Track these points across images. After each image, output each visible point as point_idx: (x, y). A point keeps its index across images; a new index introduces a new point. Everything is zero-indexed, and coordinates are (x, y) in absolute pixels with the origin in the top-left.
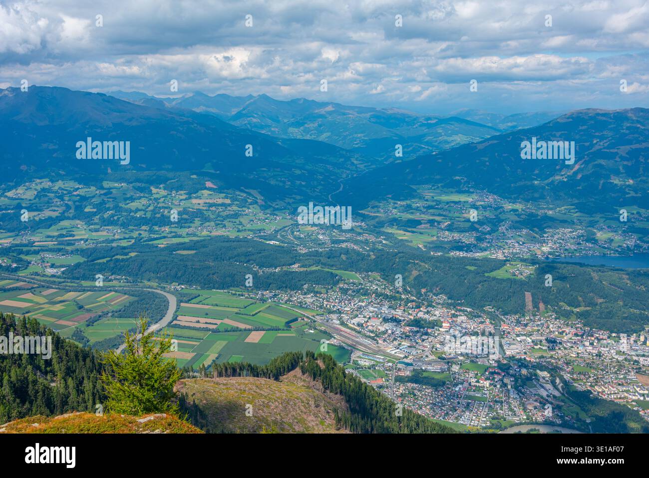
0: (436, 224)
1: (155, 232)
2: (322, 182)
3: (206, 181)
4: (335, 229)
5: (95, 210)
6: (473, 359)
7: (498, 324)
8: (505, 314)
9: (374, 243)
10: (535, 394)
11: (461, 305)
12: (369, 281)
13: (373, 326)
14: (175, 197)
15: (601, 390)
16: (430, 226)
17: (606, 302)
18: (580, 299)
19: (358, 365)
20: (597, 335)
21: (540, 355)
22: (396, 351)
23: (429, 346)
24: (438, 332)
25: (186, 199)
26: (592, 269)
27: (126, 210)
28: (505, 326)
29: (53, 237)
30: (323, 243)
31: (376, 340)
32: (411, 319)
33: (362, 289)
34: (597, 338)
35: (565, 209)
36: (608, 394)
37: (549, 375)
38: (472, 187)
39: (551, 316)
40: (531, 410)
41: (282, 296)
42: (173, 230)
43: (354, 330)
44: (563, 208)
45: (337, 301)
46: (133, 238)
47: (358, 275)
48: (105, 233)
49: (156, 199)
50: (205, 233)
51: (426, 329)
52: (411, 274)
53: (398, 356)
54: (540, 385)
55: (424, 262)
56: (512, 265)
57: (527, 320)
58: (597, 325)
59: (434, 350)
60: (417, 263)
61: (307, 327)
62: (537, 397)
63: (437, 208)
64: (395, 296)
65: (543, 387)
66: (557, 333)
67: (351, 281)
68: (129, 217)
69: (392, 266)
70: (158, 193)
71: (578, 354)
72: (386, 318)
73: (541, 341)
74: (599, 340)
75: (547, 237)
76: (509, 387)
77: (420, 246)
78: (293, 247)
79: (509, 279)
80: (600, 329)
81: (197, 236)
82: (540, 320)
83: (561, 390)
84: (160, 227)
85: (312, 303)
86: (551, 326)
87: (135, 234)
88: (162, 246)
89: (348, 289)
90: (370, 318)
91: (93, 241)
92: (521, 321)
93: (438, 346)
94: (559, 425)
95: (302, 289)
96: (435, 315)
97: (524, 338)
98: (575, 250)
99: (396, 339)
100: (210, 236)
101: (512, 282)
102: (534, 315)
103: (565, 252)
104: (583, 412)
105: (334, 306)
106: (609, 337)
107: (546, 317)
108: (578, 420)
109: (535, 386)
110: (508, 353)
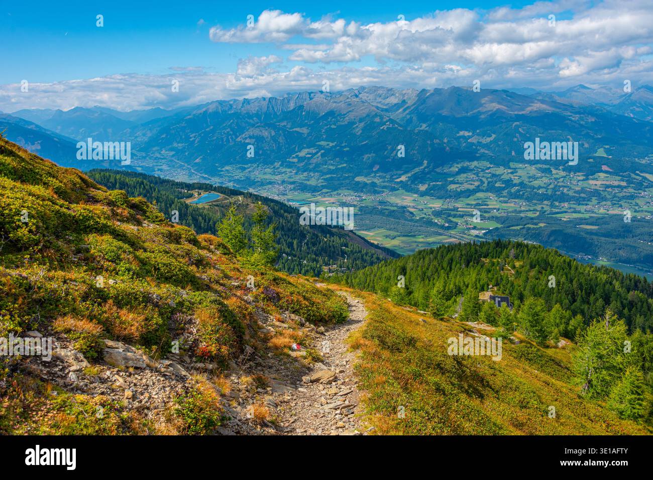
1: (556, 207)
3: (603, 165)
5: (504, 186)
14: (573, 177)
25: (583, 180)
27: (530, 187)
29: (472, 205)
42: (572, 206)
46: (537, 211)
48: (512, 205)
49: (556, 179)
50: (602, 211)
68: (533, 193)
70: (557, 174)
81: (595, 213)
84: (560, 202)
87: (539, 207)
88: (565, 219)
91: (503, 211)
100: (608, 214)
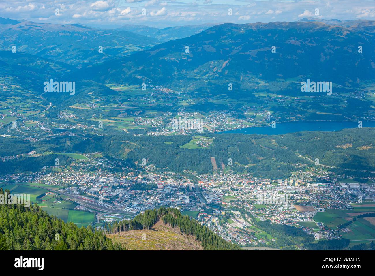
0: (131, 113)
2: (32, 85)
4: (53, 121)
6: (186, 208)
7: (196, 181)
8: (199, 173)
9: (87, 131)
10: (235, 227)
11: (166, 170)
12: (95, 160)
13: (107, 193)
15: (276, 219)
16: (127, 114)
17: (265, 159)
18: (248, 158)
19: (104, 222)
20: (263, 182)
21: (231, 200)
22: (129, 209)
23: (152, 203)
24: (155, 192)
26: (251, 137)
28: (201, 182)
30: (47, 133)
31: (112, 203)
32: (134, 184)
33: (91, 166)
34: (263, 184)
35: (219, 96)
36: (281, 221)
37: (240, 213)
38: (151, 84)
39: (230, 172)
40: (235, 238)
41: (26, 177)
43: (93, 197)
44: (218, 95)
45: (72, 177)
47: (84, 156)
51: (147, 190)
52: (124, 152)
53: (132, 213)
54: (237, 220)
55: (133, 141)
56: (196, 138)
57: (215, 177)
58: (262, 176)
59: (157, 205)
60: (128, 143)
61: (54, 199)
62: (236, 229)
63: (129, 101)
64: (117, 169)
65: (239, 222)
66: (237, 184)
67: (81, 160)
69: (109, 146)
71: (255, 196)
72: (114, 186)
73: (228, 191)
74: (266, 185)
75: (212, 117)
76: (217, 224)
77: (125, 130)
78: (24, 138)
79: (197, 149)
80: (264, 178)
82: (224, 176)
83: (250, 222)
85: (53, 180)
86: (232, 179)
89: (79, 167)
90: (102, 187)
92: (211, 178)
93: (159, 202)
94: (256, 246)
95: (42, 171)
96: (150, 180)
97: (216, 189)
98: (233, 125)
99: (127, 201)
101: (200, 151)
102: (219, 173)
103: (226, 127)
104: (269, 234)
105: (71, 181)
106: (271, 183)
107: (227, 174)
108: (268, 240)
109: (233, 222)
110: (208, 201)
